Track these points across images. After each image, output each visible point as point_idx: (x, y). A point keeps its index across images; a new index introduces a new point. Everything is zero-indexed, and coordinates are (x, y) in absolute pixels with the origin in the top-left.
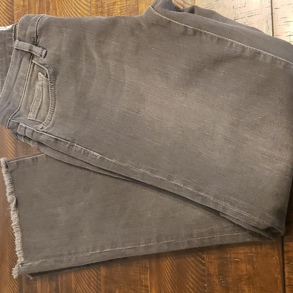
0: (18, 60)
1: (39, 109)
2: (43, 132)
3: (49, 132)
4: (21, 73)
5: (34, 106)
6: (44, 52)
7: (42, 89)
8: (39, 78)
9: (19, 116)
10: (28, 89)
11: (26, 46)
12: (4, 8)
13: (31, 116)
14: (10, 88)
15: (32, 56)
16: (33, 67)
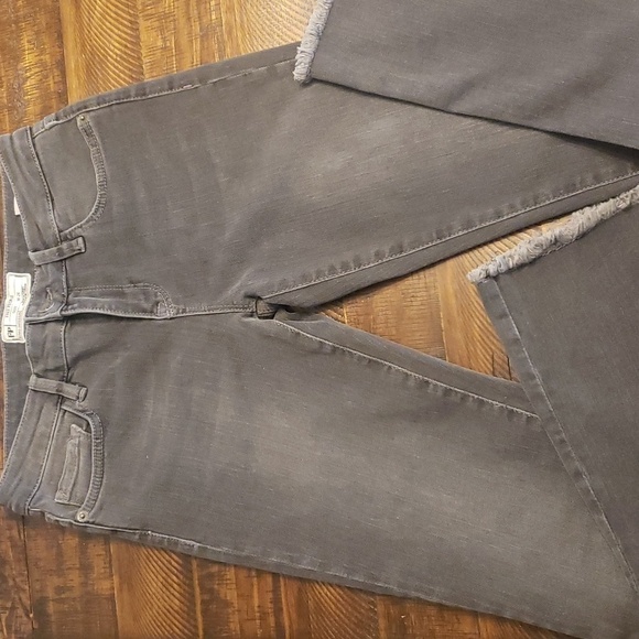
0: (37, 407)
1: (74, 484)
2: (88, 522)
3: (97, 522)
4: (41, 429)
5: (67, 480)
6: (83, 390)
7: (79, 451)
8: (73, 433)
9: (40, 499)
10: (54, 452)
11: (51, 384)
12: (118, 52)
13: (61, 497)
14: (22, 455)
15: (60, 399)
16: (63, 416)
